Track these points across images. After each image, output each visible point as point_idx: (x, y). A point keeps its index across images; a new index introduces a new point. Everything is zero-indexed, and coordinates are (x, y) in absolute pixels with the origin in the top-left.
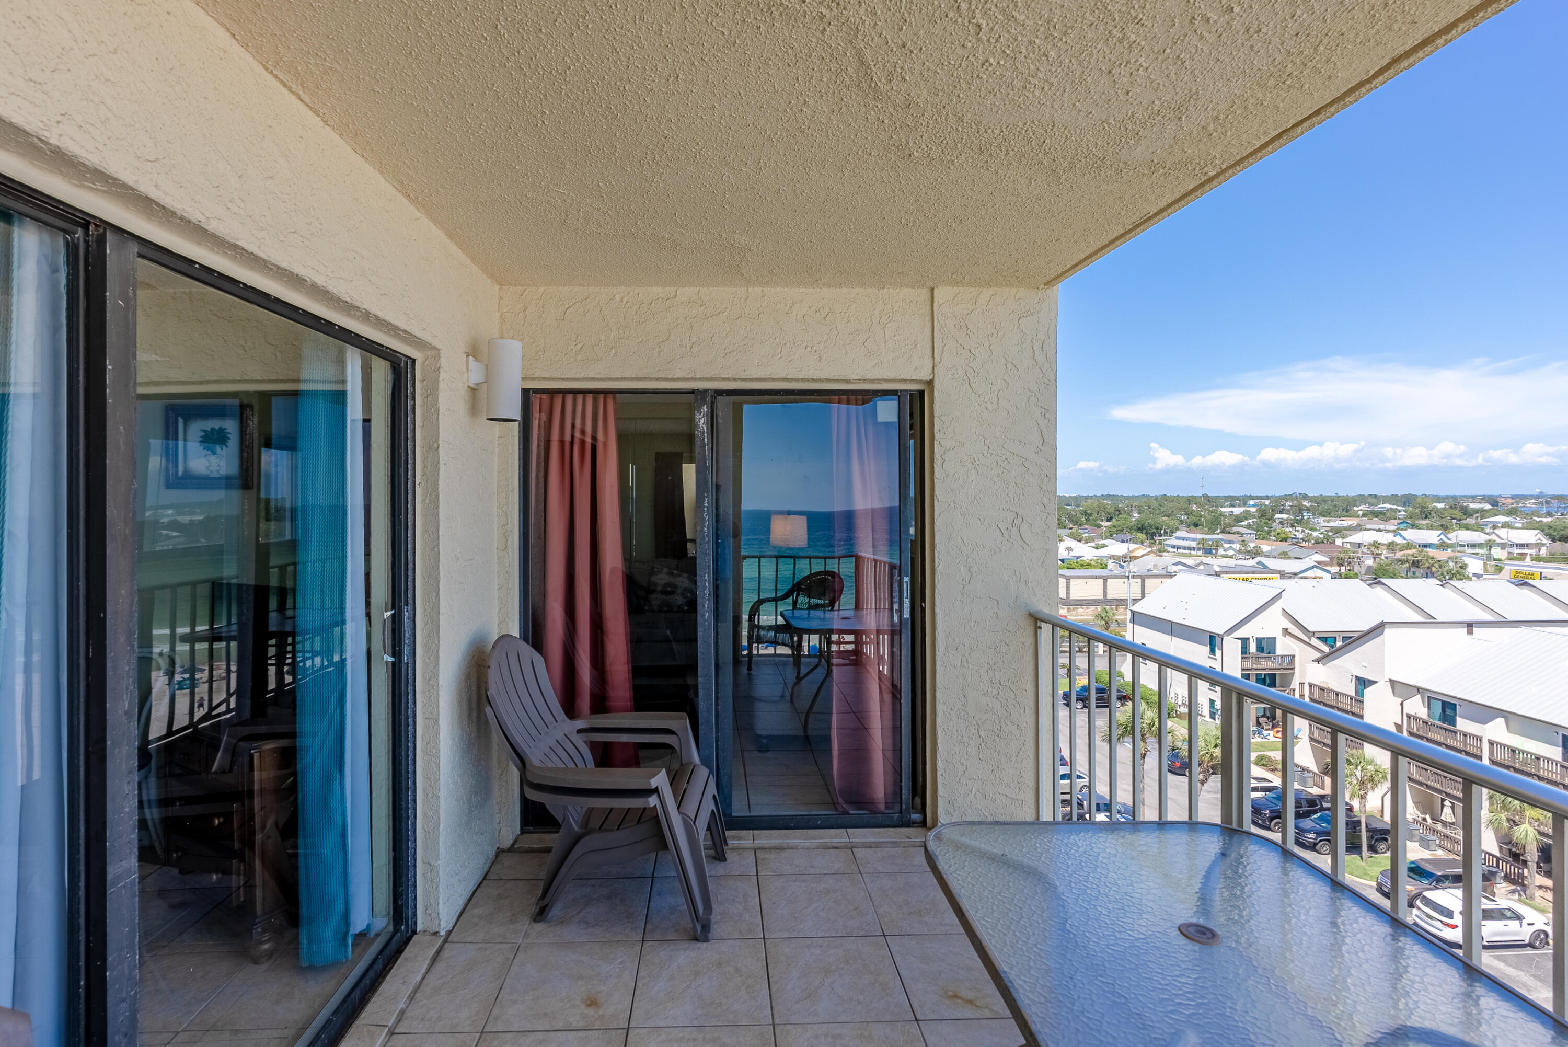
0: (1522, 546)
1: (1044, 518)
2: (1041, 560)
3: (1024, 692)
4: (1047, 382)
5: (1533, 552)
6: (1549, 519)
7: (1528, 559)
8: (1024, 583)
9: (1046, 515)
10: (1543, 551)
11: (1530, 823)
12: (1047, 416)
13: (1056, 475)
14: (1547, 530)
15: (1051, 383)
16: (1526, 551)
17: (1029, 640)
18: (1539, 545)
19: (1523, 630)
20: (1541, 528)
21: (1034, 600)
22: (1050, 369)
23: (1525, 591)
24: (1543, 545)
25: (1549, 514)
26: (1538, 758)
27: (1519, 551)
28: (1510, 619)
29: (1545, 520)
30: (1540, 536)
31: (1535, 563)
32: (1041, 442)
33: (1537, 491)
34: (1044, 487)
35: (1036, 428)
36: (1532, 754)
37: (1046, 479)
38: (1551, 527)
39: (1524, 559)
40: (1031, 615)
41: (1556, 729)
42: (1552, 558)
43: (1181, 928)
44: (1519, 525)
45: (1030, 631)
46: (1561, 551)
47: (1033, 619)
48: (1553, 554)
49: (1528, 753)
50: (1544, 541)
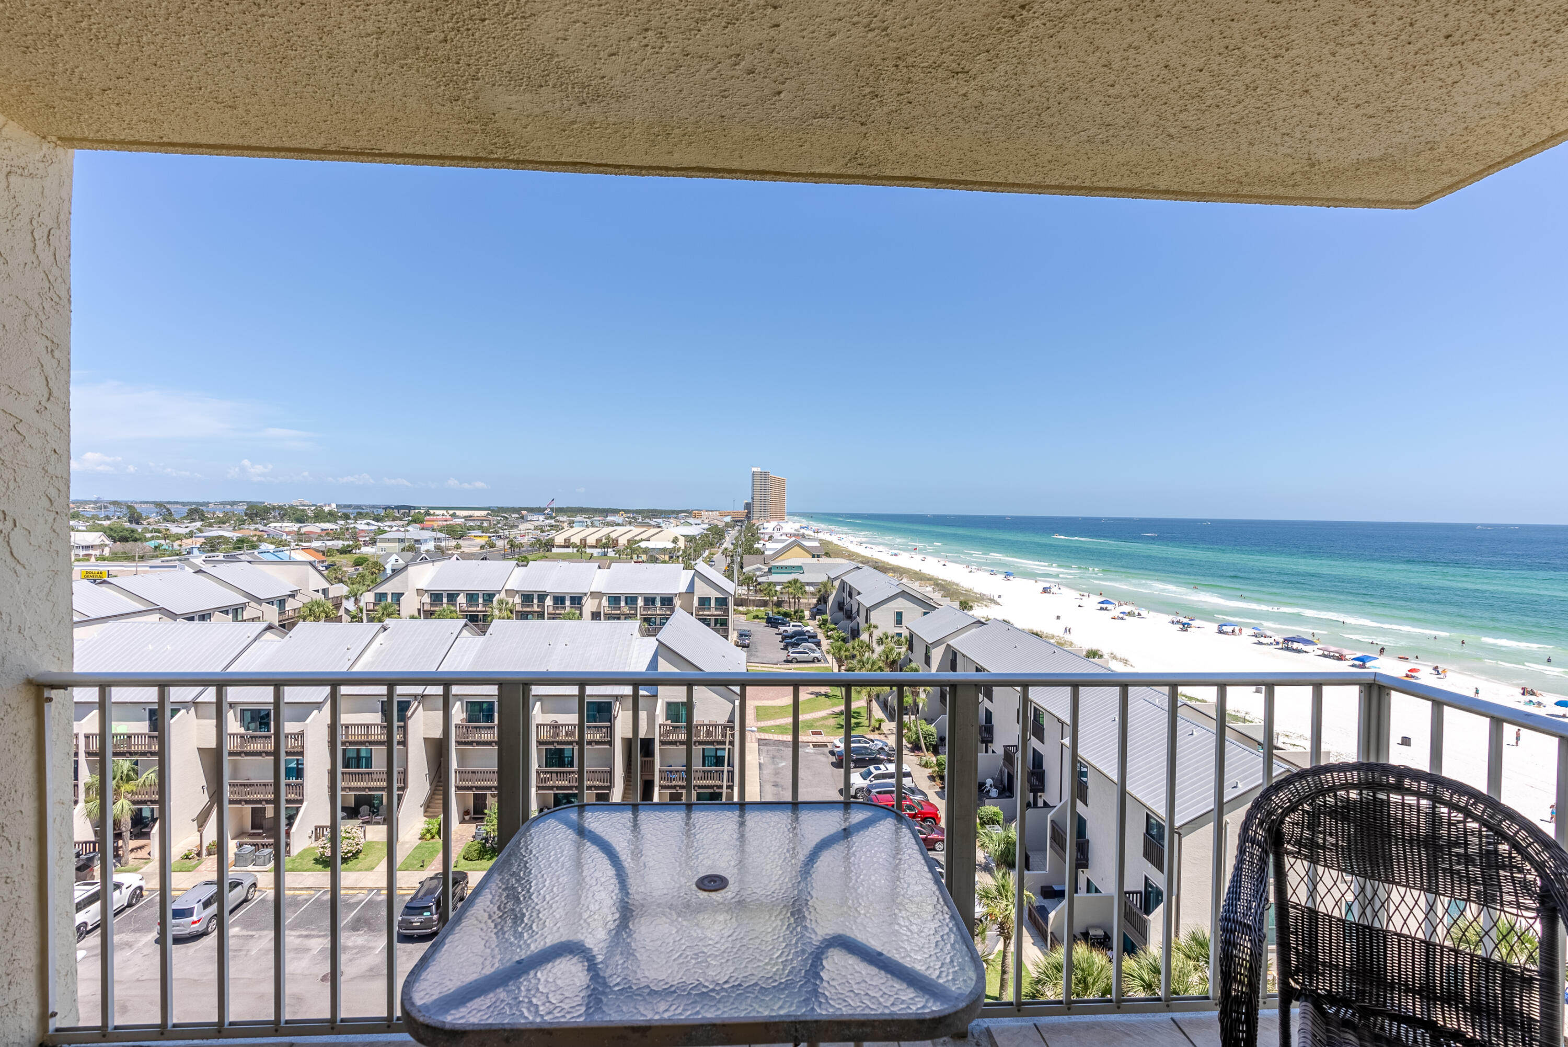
0: (87, 547)
1: (50, 520)
2: (46, 590)
3: (18, 814)
4: (56, 299)
5: (98, 552)
6: (108, 522)
7: (93, 559)
8: (16, 631)
9: (53, 515)
10: (107, 552)
11: (125, 797)
12: (56, 353)
13: (69, 452)
14: (108, 532)
15: (62, 302)
16: (91, 552)
17: (26, 724)
18: (101, 546)
19: (111, 623)
20: (104, 530)
21: (34, 658)
22: (60, 280)
23: (104, 589)
24: (106, 545)
25: (107, 518)
26: (129, 737)
27: (85, 552)
28: (93, 617)
29: (104, 523)
30: (103, 538)
31: (99, 563)
32: (46, 396)
33: (94, 497)
34: (50, 469)
35: (38, 370)
36: (124, 735)
37: (54, 457)
38: (112, 530)
39: (88, 560)
40: (30, 682)
41: (143, 706)
42: (115, 557)
43: (701, 886)
44: (84, 528)
45: (27, 710)
46: (122, 550)
47: (33, 689)
48: (116, 554)
49: (120, 735)
50: (107, 542)
